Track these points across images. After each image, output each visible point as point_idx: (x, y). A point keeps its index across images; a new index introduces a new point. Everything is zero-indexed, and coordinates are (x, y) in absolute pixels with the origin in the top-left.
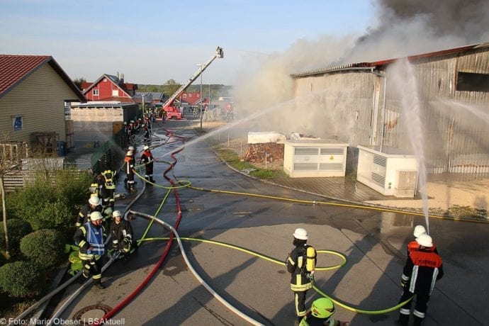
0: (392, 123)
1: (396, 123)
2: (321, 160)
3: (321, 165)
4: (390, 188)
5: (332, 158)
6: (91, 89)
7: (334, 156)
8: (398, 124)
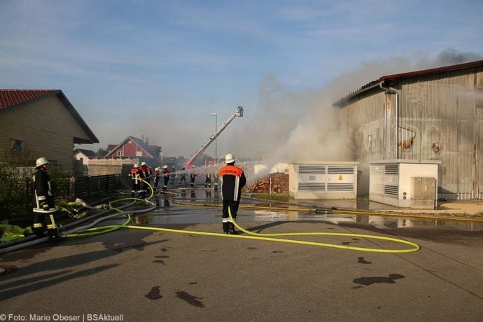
0: (407, 143)
1: (412, 142)
2: (329, 179)
3: (329, 185)
4: (405, 198)
5: (341, 178)
6: (116, 150)
7: (343, 175)
8: (414, 143)
